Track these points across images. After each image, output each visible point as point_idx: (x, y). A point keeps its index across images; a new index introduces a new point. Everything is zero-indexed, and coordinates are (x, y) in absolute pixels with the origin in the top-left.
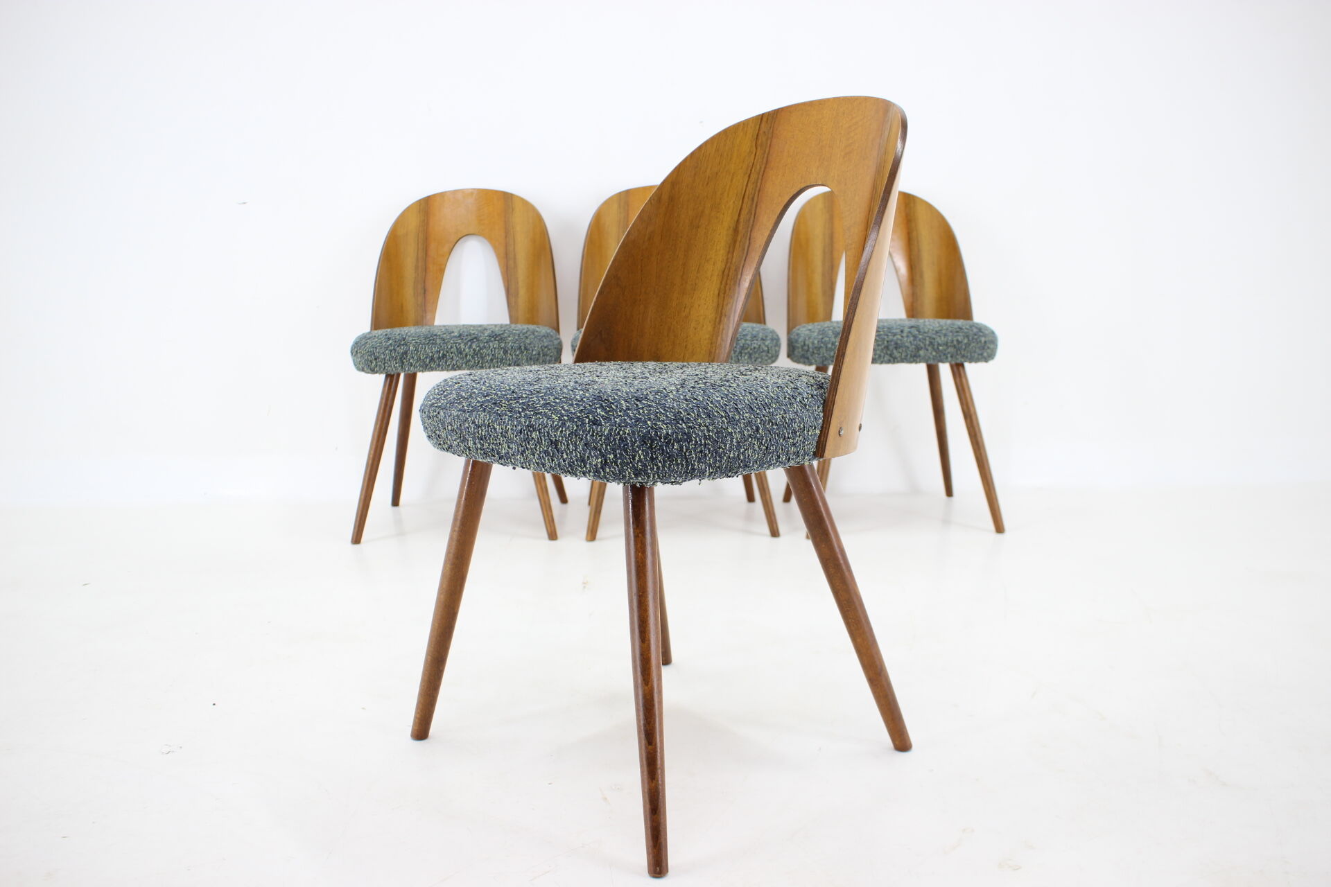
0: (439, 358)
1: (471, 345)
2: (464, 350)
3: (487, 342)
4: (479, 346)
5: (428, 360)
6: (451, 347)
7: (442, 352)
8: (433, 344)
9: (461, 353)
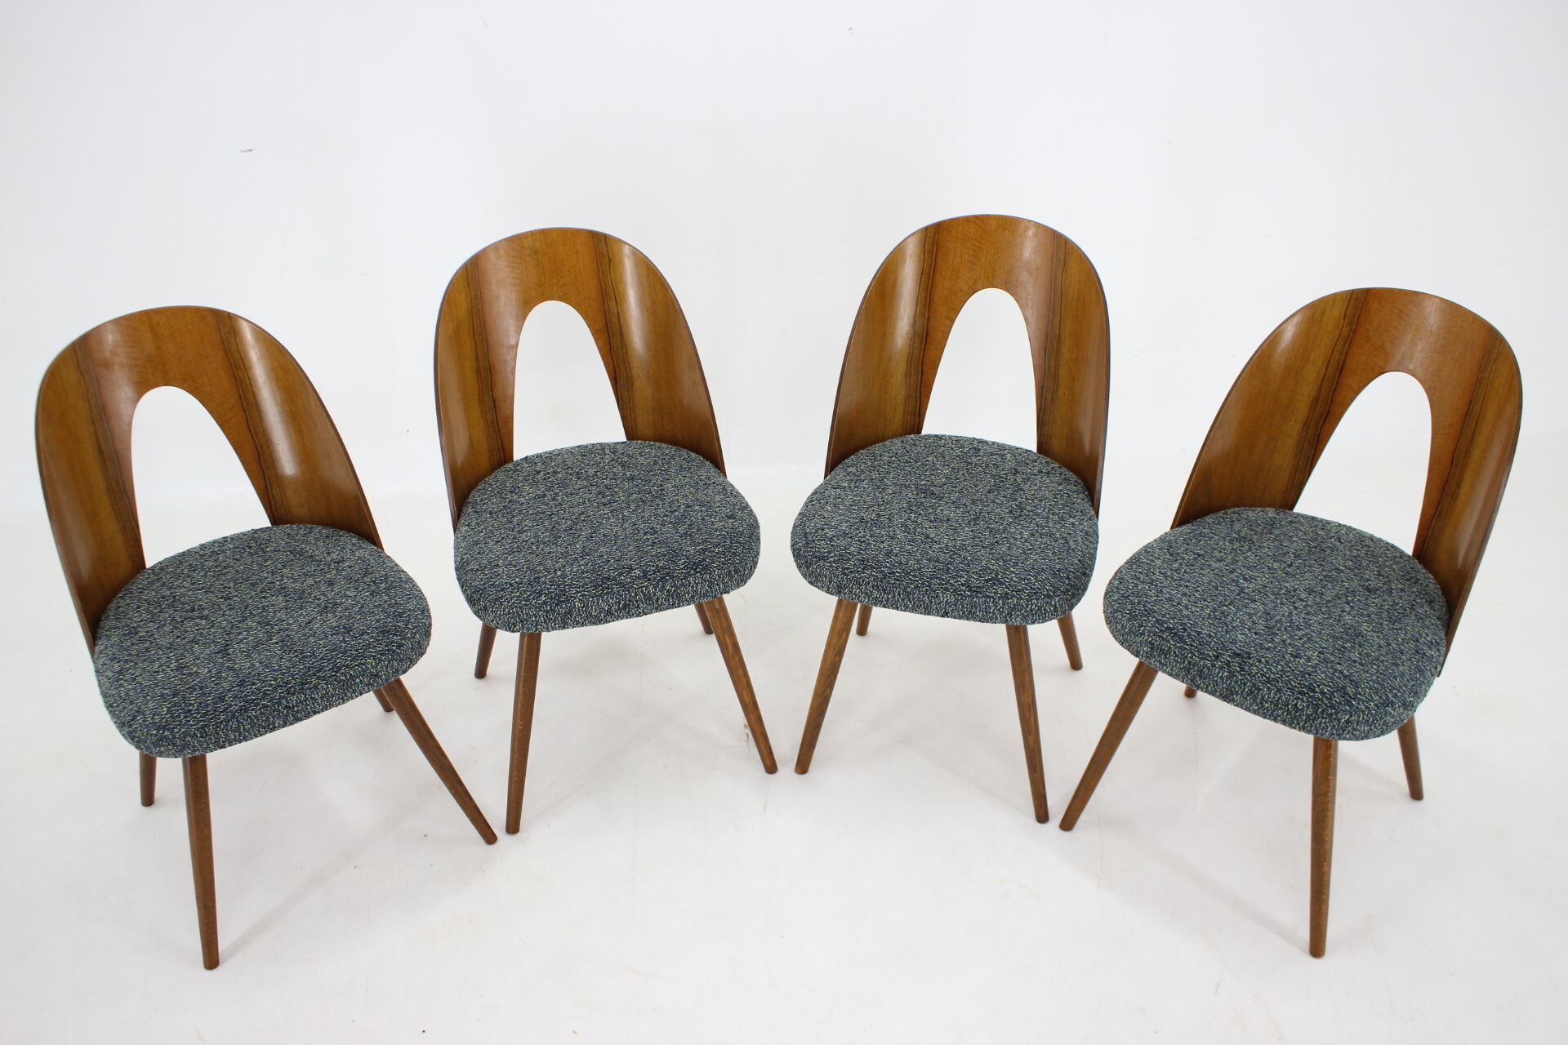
0: (619, 609)
1: (663, 587)
2: (654, 594)
3: (685, 578)
4: (674, 586)
5: (602, 615)
6: (636, 595)
7: (623, 602)
8: (608, 593)
9: (650, 599)
